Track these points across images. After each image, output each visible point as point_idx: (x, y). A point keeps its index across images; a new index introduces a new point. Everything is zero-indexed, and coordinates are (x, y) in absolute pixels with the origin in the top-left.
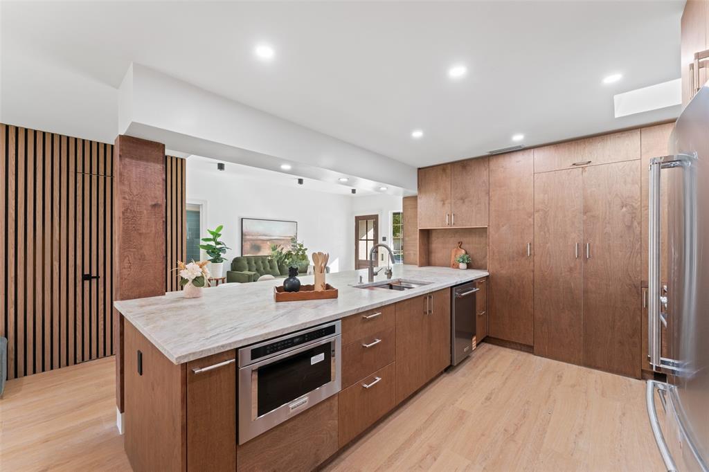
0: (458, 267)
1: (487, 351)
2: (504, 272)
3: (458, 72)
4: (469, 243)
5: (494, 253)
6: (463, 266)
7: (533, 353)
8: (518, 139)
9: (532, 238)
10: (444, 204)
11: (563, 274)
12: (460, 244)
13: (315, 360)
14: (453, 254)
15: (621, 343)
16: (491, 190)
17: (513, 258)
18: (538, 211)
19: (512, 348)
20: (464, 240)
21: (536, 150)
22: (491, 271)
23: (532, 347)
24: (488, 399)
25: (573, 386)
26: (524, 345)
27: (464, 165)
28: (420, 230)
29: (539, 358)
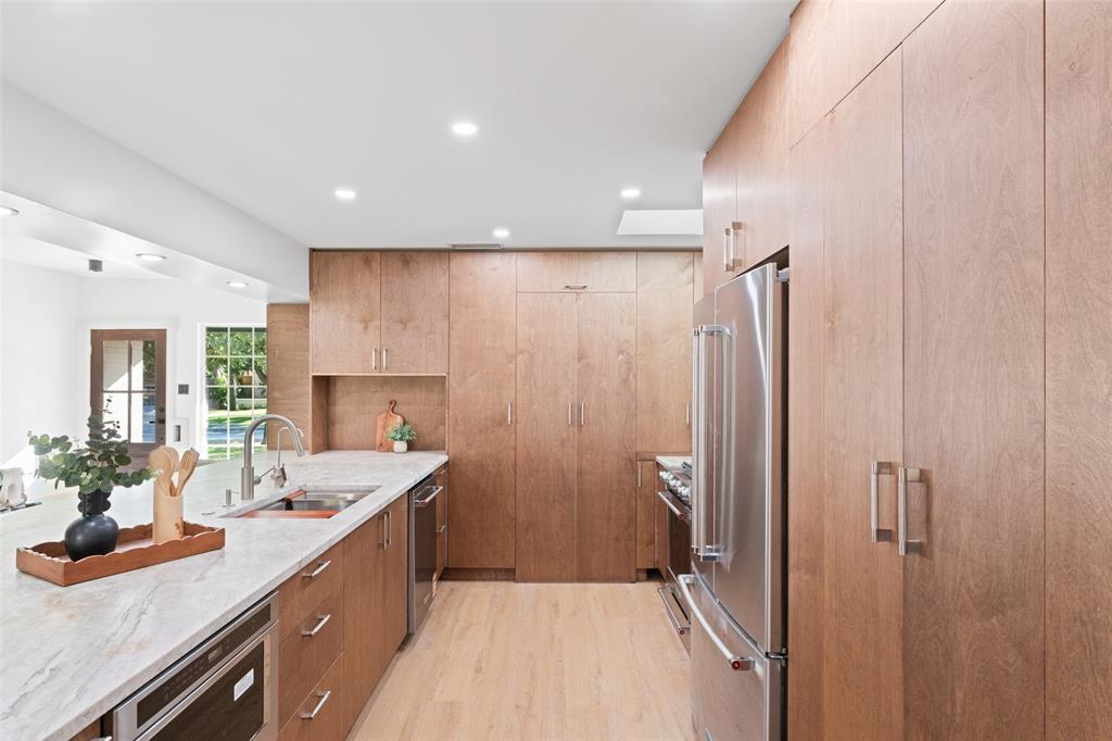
0: (390, 449)
1: (449, 595)
2: (472, 453)
3: (464, 129)
4: (409, 404)
5: (456, 422)
6: (401, 446)
7: (514, 580)
8: (501, 235)
9: (513, 395)
10: (366, 328)
11: (554, 450)
12: (393, 404)
13: (241, 687)
14: (380, 423)
15: (617, 539)
16: (452, 310)
17: (487, 429)
18: (522, 353)
19: (484, 580)
20: (400, 397)
21: (519, 254)
22: (452, 452)
23: (513, 571)
24: (478, 670)
25: (574, 614)
26: (500, 570)
27: (406, 257)
28: (314, 377)
29: (522, 585)
